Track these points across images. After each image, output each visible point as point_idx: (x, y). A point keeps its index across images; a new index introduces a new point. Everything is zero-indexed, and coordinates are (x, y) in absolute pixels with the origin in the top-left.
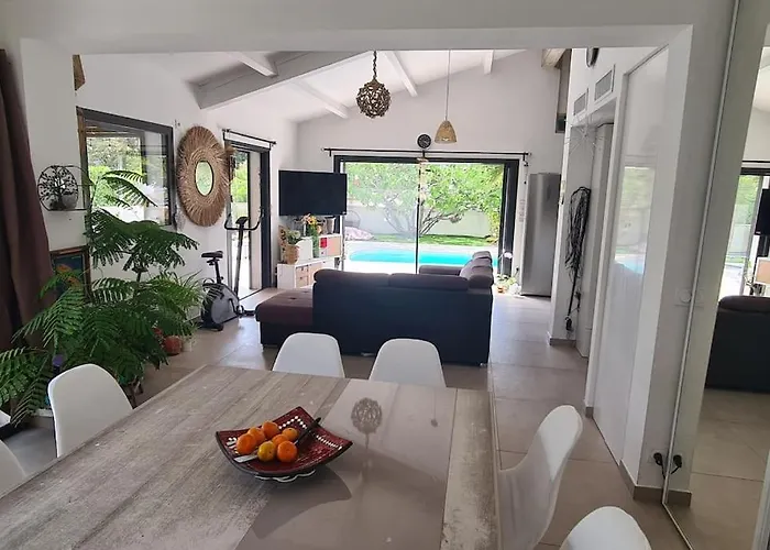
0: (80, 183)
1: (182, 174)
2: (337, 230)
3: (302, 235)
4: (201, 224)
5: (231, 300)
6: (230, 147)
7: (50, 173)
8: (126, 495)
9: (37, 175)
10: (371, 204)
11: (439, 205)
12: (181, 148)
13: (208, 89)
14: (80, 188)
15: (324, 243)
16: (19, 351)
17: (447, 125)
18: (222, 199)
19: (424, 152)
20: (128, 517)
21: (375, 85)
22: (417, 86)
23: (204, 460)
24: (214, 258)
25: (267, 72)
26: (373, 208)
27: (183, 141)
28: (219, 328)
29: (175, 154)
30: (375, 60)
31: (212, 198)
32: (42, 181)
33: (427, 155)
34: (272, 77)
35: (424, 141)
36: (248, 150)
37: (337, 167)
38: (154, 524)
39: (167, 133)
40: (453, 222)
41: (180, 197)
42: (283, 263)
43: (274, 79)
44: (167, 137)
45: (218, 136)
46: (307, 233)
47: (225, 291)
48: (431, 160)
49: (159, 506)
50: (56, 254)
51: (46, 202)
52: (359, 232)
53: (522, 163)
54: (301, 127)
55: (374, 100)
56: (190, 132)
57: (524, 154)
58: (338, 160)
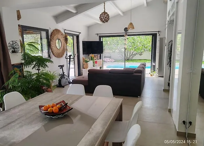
0: (20, 45)
1: (52, 43)
2: (100, 58)
3: (90, 60)
4: (58, 57)
5: (67, 79)
6: (66, 35)
7: (11, 43)
8: (14, 120)
9: (7, 43)
10: (114, 51)
11: (135, 50)
12: (51, 35)
13: (59, 18)
14: (20, 47)
15: (96, 62)
16: (3, 91)
17: (131, 24)
18: (64, 50)
19: (126, 33)
20: (13, 124)
21: (105, 13)
22: (123, 13)
23: (37, 113)
24: (62, 67)
25: (74, 12)
26: (114, 52)
27: (52, 33)
28: (63, 87)
29: (50, 37)
30: (104, 5)
31: (61, 50)
32: (9, 45)
33: (127, 34)
34: (76, 13)
35: (126, 29)
36: (72, 35)
37: (100, 39)
38: (18, 126)
39: (47, 31)
40: (140, 55)
41: (51, 49)
42: (84, 68)
43: (77, 13)
44: (47, 32)
45: (63, 31)
46: (91, 59)
47: (65, 76)
48: (129, 35)
49: (21, 122)
50: (13, 65)
51: (11, 51)
52: (111, 59)
53: (158, 35)
54: (89, 27)
55: (105, 18)
56: (54, 31)
57: (158, 31)
58: (100, 37)
